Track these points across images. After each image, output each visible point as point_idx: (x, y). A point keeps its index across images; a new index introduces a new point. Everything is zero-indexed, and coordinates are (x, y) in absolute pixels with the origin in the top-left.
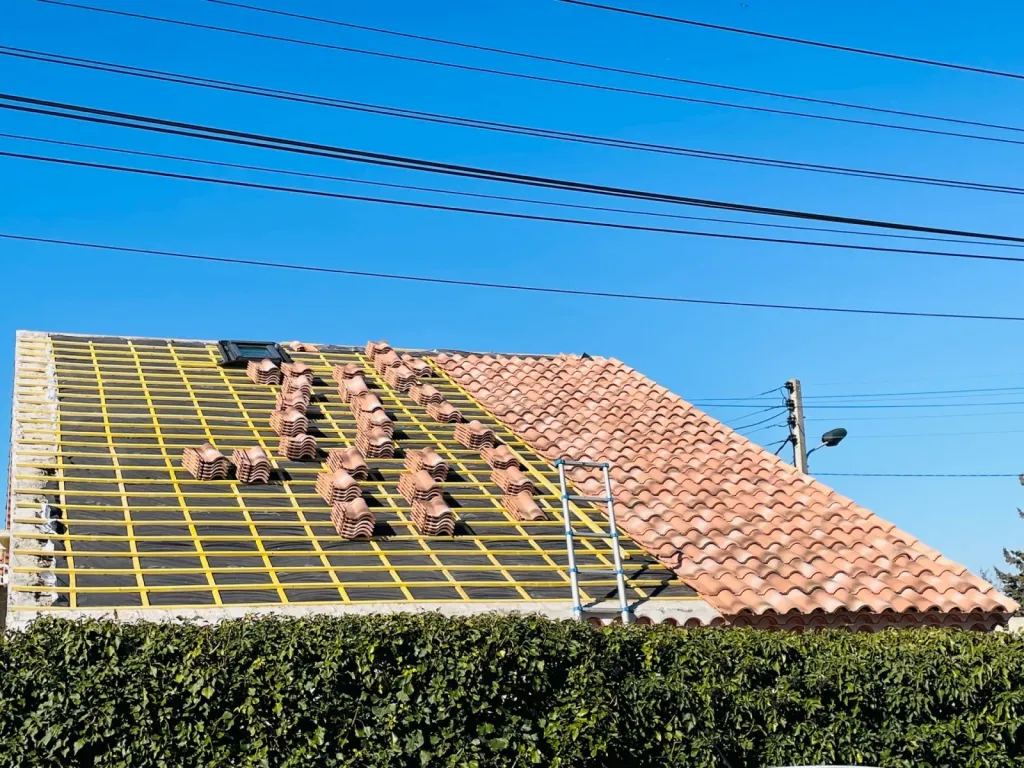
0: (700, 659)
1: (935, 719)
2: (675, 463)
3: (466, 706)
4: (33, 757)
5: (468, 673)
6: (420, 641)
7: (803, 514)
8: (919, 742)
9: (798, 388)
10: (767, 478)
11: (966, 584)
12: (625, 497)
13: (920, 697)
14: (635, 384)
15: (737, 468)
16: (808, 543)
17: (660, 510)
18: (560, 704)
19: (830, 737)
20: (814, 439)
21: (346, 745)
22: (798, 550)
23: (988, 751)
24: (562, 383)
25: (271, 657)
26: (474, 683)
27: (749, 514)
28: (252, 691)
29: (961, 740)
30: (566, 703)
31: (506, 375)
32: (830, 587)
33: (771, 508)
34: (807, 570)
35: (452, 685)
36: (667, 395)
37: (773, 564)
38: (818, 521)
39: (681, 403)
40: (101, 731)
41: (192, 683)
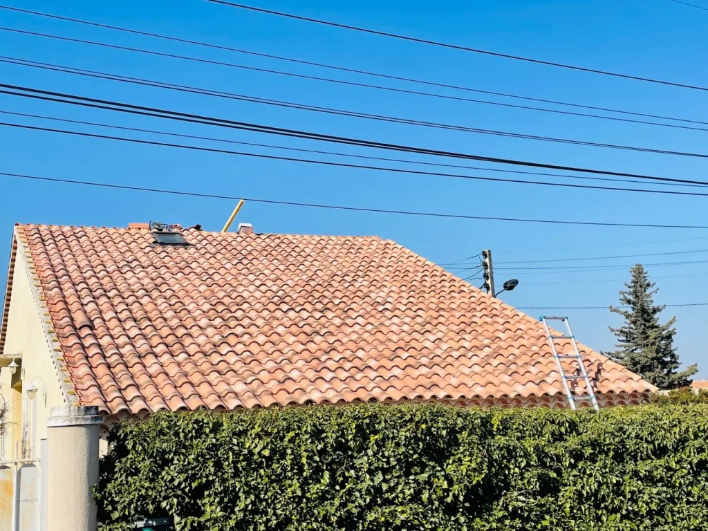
0: (523, 427)
1: (653, 457)
2: (442, 306)
3: (406, 456)
4: (170, 493)
5: (406, 437)
6: (378, 421)
7: (523, 336)
8: (645, 471)
9: (490, 255)
10: (498, 314)
11: (626, 376)
12: (418, 327)
13: (645, 445)
14: (406, 256)
15: (479, 308)
16: (530, 354)
17: (440, 335)
18: (454, 455)
19: (598, 470)
20: (499, 286)
21: (342, 481)
22: (525, 359)
23: (683, 474)
24: (361, 256)
25: (297, 431)
26: (410, 444)
27: (492, 337)
28: (289, 451)
29: (669, 469)
30: (457, 454)
31: (327, 251)
32: (549, 380)
33: (504, 332)
34: (534, 370)
35: (398, 444)
36: (427, 263)
37: (513, 367)
38: (533, 340)
39: (436, 267)
40: (207, 476)
41: (255, 447)
